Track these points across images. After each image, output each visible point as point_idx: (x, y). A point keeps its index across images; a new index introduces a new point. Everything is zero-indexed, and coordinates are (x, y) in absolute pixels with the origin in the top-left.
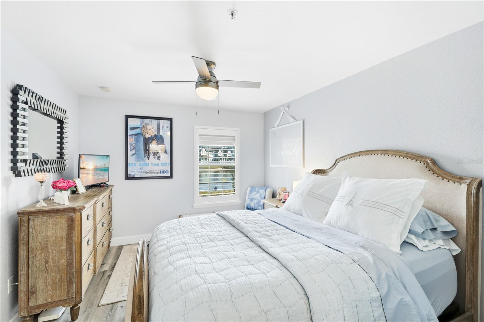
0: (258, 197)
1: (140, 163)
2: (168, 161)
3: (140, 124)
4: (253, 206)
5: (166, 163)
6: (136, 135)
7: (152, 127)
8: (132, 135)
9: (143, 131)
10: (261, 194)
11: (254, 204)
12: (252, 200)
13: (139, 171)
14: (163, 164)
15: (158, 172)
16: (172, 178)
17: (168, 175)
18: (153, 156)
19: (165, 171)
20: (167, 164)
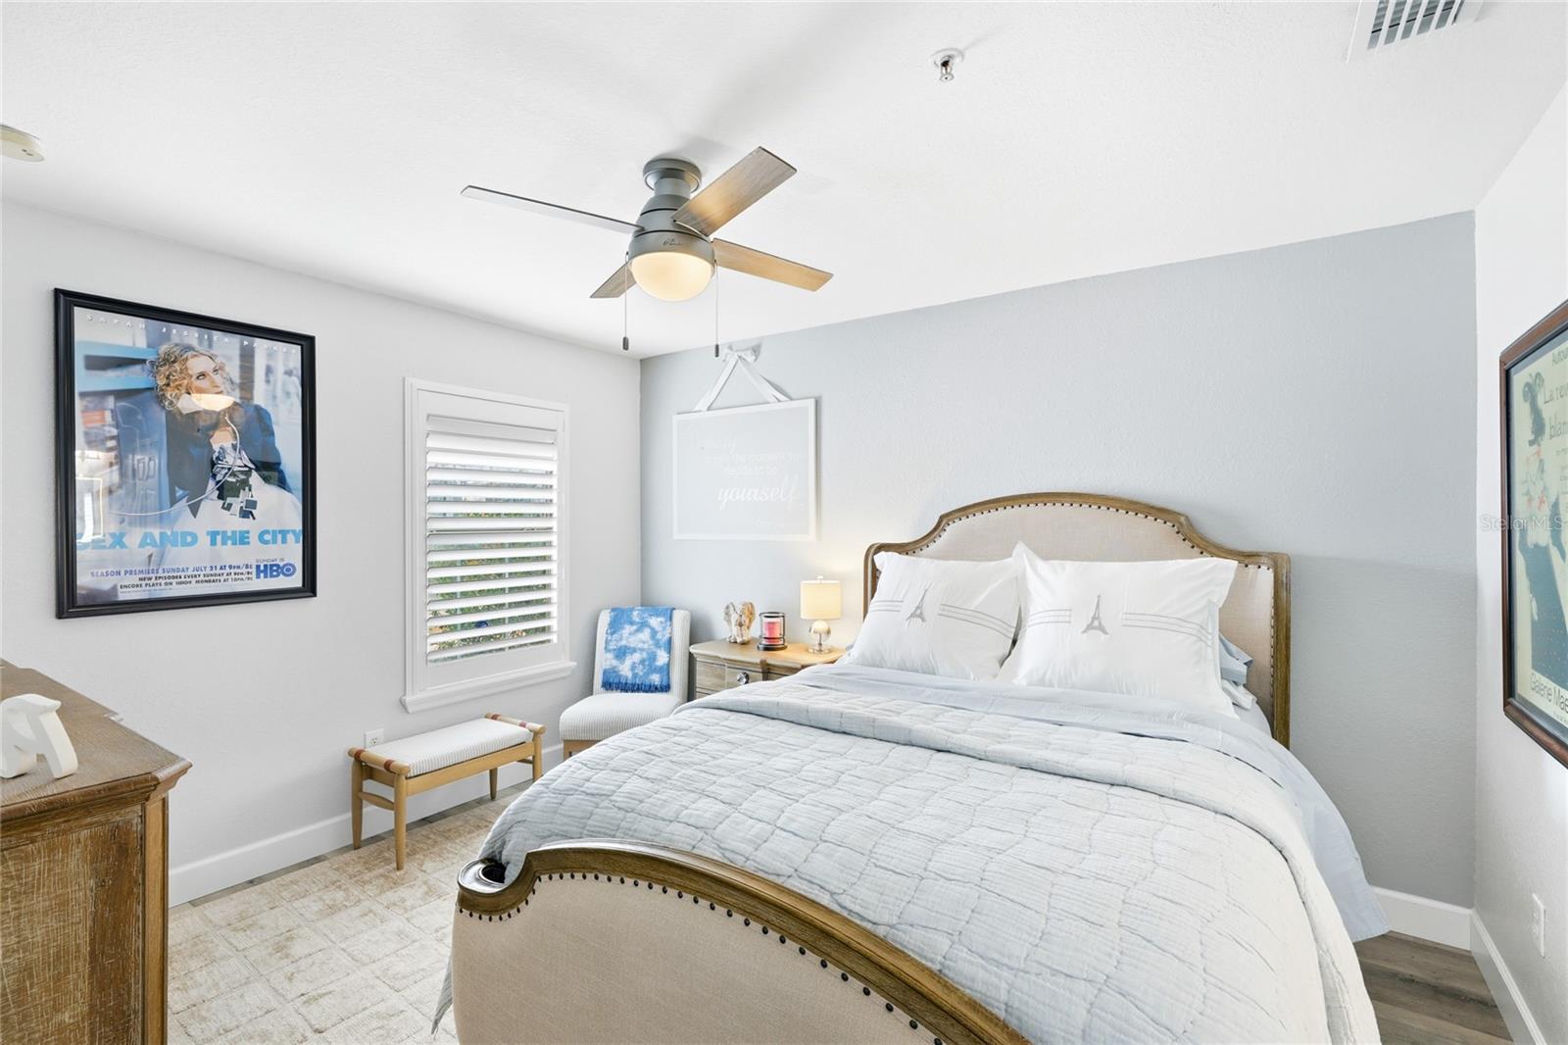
0: (644, 643)
1: (149, 530)
2: (296, 523)
3: (149, 346)
4: (630, 675)
5: (284, 533)
6: (120, 394)
7: (212, 365)
8: (103, 394)
9: (161, 382)
10: (654, 633)
11: (633, 668)
12: (621, 653)
13: (141, 572)
14: (267, 537)
15: (244, 570)
16: (315, 595)
17: (296, 581)
18: (221, 497)
19: (281, 564)
20: (290, 537)
